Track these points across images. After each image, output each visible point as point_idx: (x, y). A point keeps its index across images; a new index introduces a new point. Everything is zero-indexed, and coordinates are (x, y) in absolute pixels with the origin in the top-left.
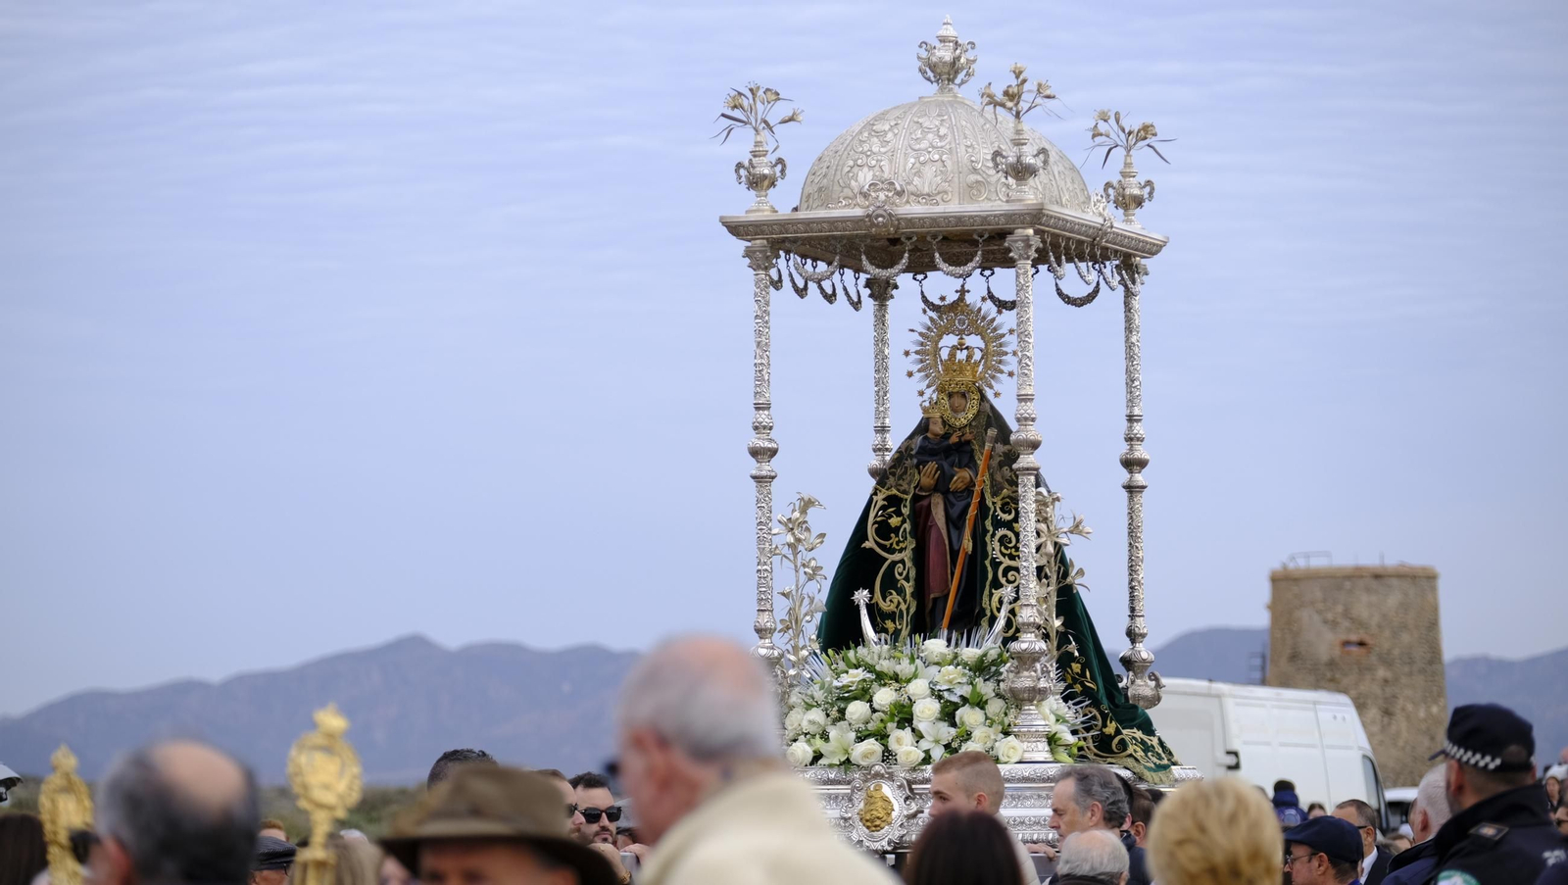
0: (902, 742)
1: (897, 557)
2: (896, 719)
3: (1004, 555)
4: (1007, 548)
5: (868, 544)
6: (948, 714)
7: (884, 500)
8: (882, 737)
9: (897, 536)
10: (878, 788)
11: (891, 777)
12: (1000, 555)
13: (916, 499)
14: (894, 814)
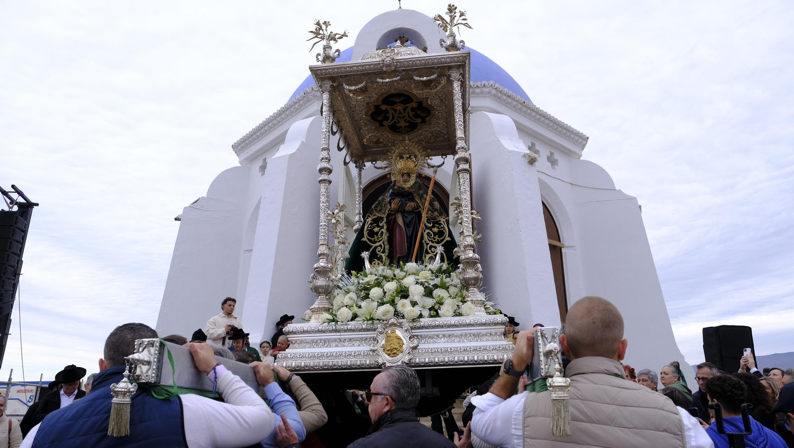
0: (404, 306)
1: (378, 244)
2: (400, 295)
3: (429, 240)
4: (430, 238)
5: (364, 239)
6: (429, 293)
7: (371, 220)
8: (393, 303)
9: (377, 236)
10: (394, 332)
11: (400, 326)
12: (427, 240)
13: (389, 215)
14: (404, 347)
